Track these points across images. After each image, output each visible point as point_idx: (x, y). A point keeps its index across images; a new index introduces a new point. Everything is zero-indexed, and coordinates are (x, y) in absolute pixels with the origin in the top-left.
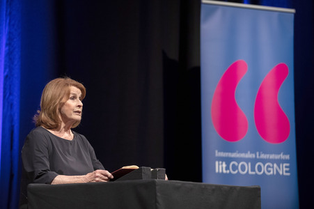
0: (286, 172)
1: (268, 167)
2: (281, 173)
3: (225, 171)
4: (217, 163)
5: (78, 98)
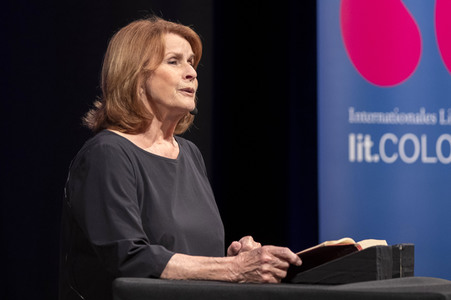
3: (369, 158)
4: (352, 138)
5: (186, 61)
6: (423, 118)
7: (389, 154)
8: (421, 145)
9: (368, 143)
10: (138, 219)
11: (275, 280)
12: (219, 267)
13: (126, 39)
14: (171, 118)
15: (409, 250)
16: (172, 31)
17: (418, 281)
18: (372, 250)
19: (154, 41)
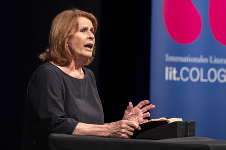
1: (222, 73)
3: (175, 79)
4: (167, 69)
5: (89, 30)
6: (202, 60)
7: (185, 77)
8: (200, 73)
9: (175, 72)
10: (62, 106)
11: (127, 137)
12: (100, 129)
15: (193, 124)
16: (83, 15)
17: (197, 139)
18: (175, 123)
19: (73, 21)
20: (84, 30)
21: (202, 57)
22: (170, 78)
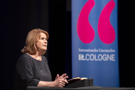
0: (113, 59)
1: (105, 56)
2: (111, 59)
3: (83, 59)
4: (79, 55)
5: (45, 39)
6: (95, 51)
7: (88, 59)
8: (94, 57)
9: (83, 56)
10: (32, 74)
11: (62, 87)
12: (50, 84)
13: (32, 33)
14: (41, 51)
15: (92, 80)
16: (42, 32)
17: (94, 87)
18: (84, 80)
19: (38, 34)
20: (43, 39)
21: (95, 49)
22: (81, 59)
